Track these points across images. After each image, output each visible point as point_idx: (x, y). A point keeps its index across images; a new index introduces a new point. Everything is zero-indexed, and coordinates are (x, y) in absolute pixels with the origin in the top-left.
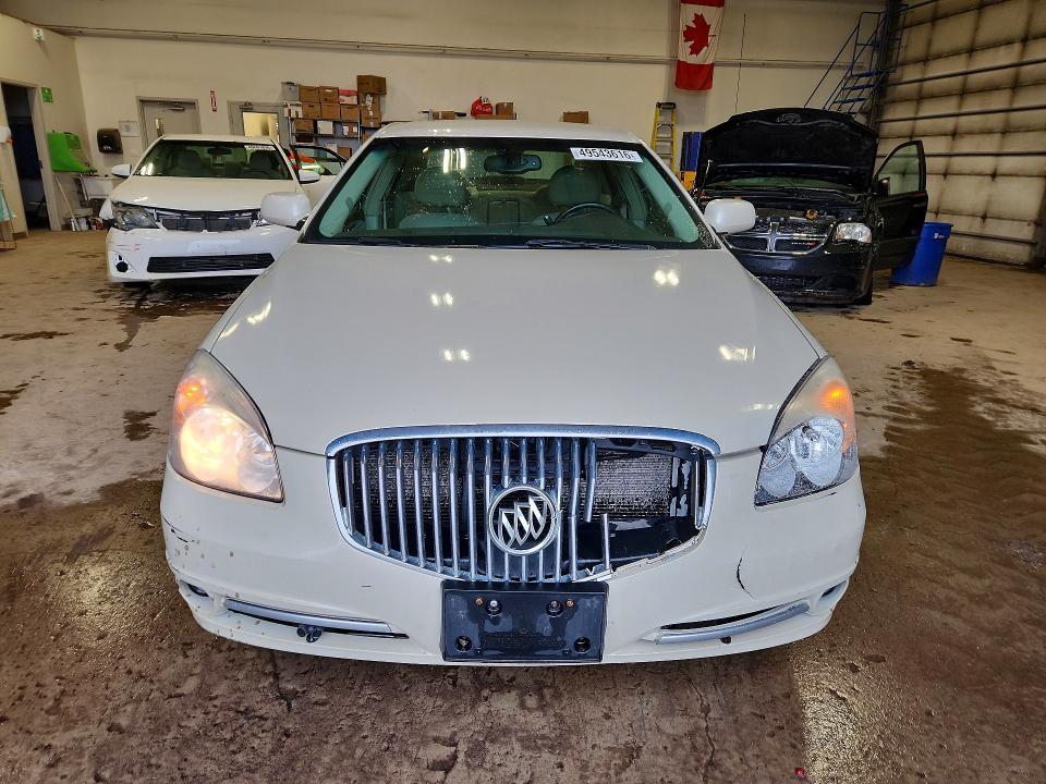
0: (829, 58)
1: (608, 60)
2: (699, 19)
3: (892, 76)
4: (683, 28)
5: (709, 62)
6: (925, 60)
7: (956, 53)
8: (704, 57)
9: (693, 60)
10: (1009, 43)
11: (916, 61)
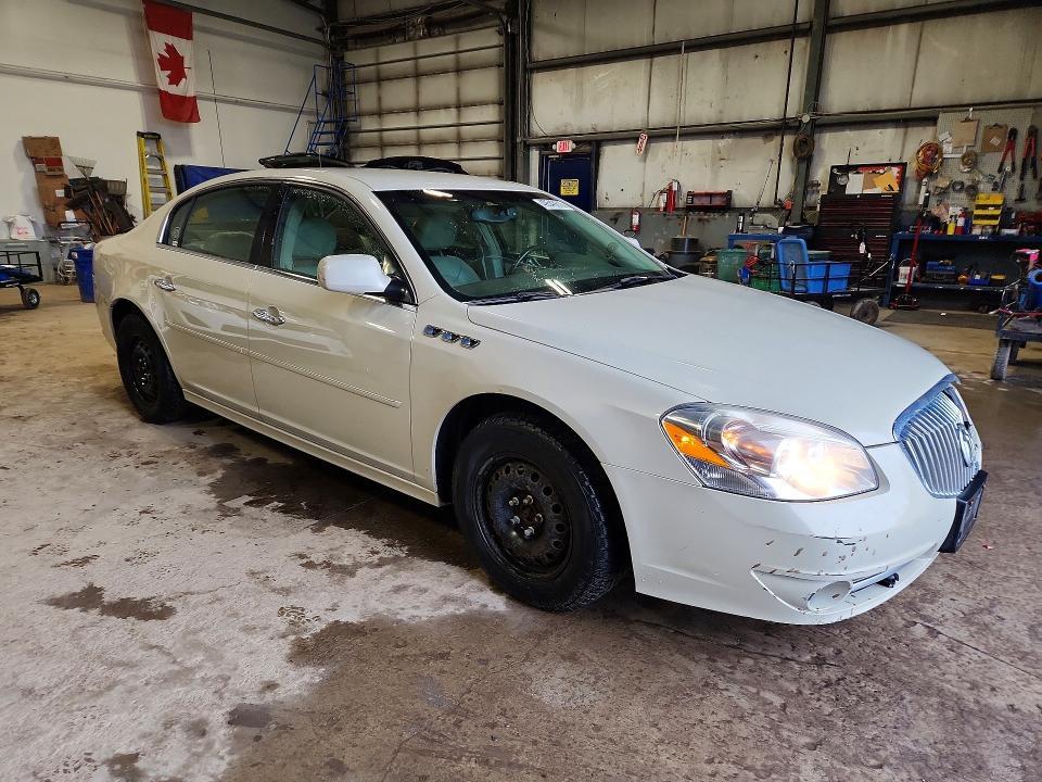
0: (298, 103)
1: (67, 79)
2: (170, 49)
3: (353, 125)
4: (156, 57)
5: (191, 94)
6: (380, 113)
7: (405, 111)
8: (185, 88)
9: (173, 90)
10: (447, 107)
11: (372, 114)
